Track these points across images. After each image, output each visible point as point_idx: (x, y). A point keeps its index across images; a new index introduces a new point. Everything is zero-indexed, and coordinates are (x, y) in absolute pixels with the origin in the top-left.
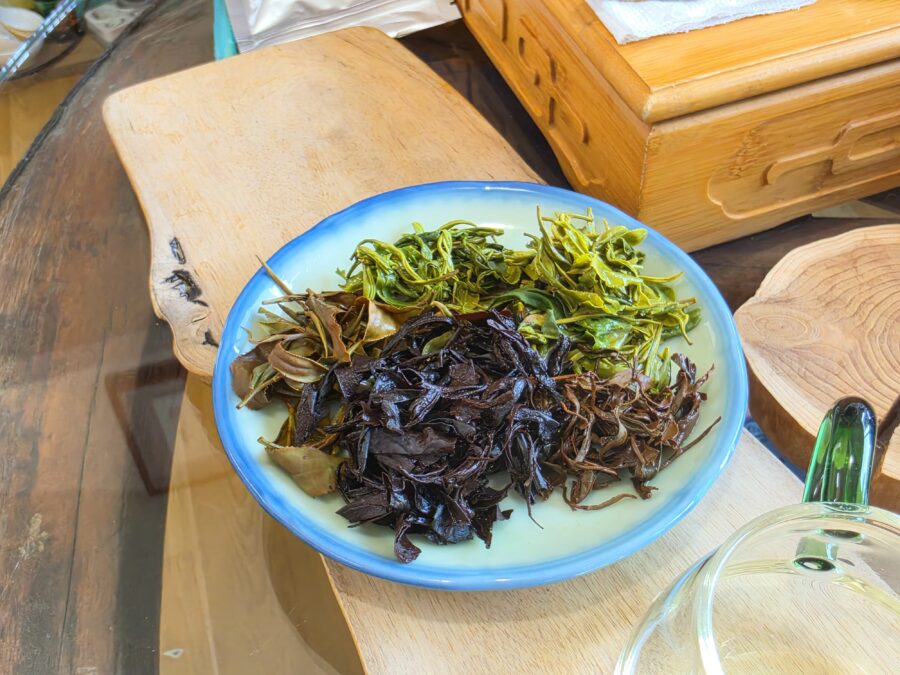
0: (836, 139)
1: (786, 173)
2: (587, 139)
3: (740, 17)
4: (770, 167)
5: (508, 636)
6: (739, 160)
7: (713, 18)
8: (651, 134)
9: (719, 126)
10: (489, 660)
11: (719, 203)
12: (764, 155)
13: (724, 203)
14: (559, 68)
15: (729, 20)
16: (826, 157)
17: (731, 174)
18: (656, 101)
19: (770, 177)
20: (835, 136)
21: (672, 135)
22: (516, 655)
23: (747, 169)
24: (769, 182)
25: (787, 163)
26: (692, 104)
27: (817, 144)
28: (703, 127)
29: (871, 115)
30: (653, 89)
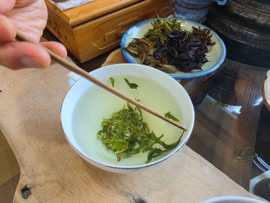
0: (117, 28)
1: (109, 37)
2: (66, 38)
3: (88, 2)
4: (104, 36)
5: (54, 144)
6: (97, 35)
7: (82, 3)
8: (74, 30)
9: (89, 26)
10: (49, 151)
11: (96, 46)
12: (102, 33)
13: (97, 45)
14: (57, 23)
15: (86, 3)
16: (116, 33)
17: (96, 38)
18: (71, 21)
19: (105, 38)
20: (117, 27)
21: (79, 29)
22: (56, 148)
23: (100, 37)
24: (106, 39)
25: (108, 35)
26: (80, 21)
27: (113, 30)
28: (85, 27)
29: (123, 22)
30: (70, 18)
